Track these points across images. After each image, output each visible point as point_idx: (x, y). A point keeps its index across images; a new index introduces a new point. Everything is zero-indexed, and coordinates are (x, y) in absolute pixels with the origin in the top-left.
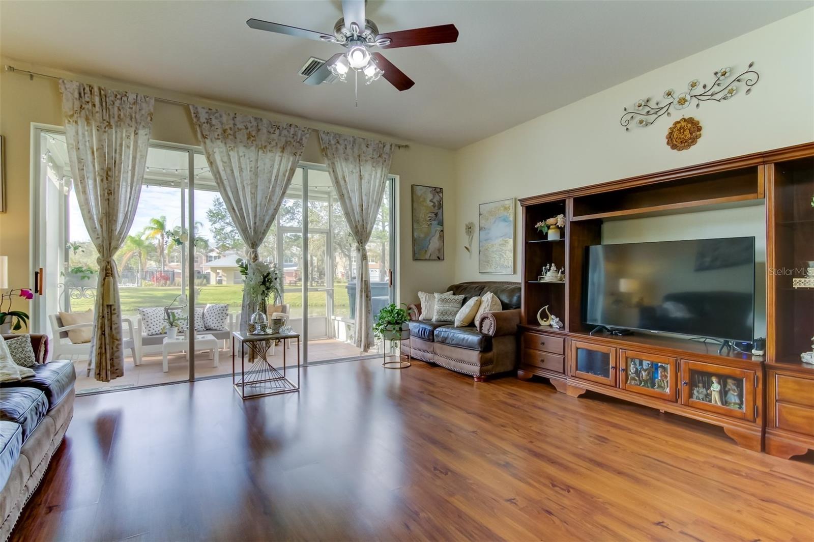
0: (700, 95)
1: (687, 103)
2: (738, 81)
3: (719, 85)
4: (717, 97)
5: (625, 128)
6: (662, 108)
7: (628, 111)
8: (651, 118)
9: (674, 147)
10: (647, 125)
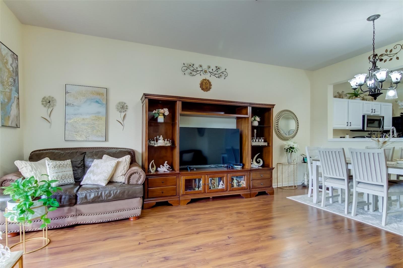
0: (211, 72)
1: (207, 73)
2: (223, 73)
3: (217, 71)
4: (217, 76)
5: (184, 73)
6: (198, 71)
7: (185, 65)
8: (195, 73)
9: (203, 89)
10: (193, 75)
